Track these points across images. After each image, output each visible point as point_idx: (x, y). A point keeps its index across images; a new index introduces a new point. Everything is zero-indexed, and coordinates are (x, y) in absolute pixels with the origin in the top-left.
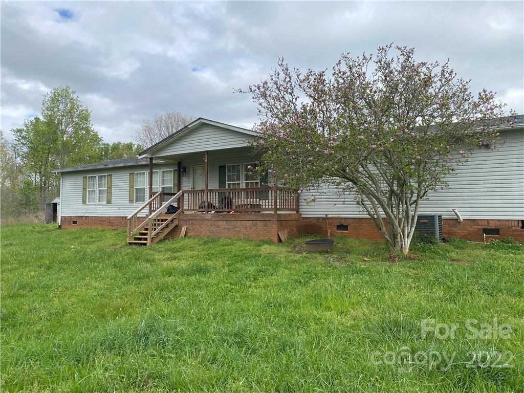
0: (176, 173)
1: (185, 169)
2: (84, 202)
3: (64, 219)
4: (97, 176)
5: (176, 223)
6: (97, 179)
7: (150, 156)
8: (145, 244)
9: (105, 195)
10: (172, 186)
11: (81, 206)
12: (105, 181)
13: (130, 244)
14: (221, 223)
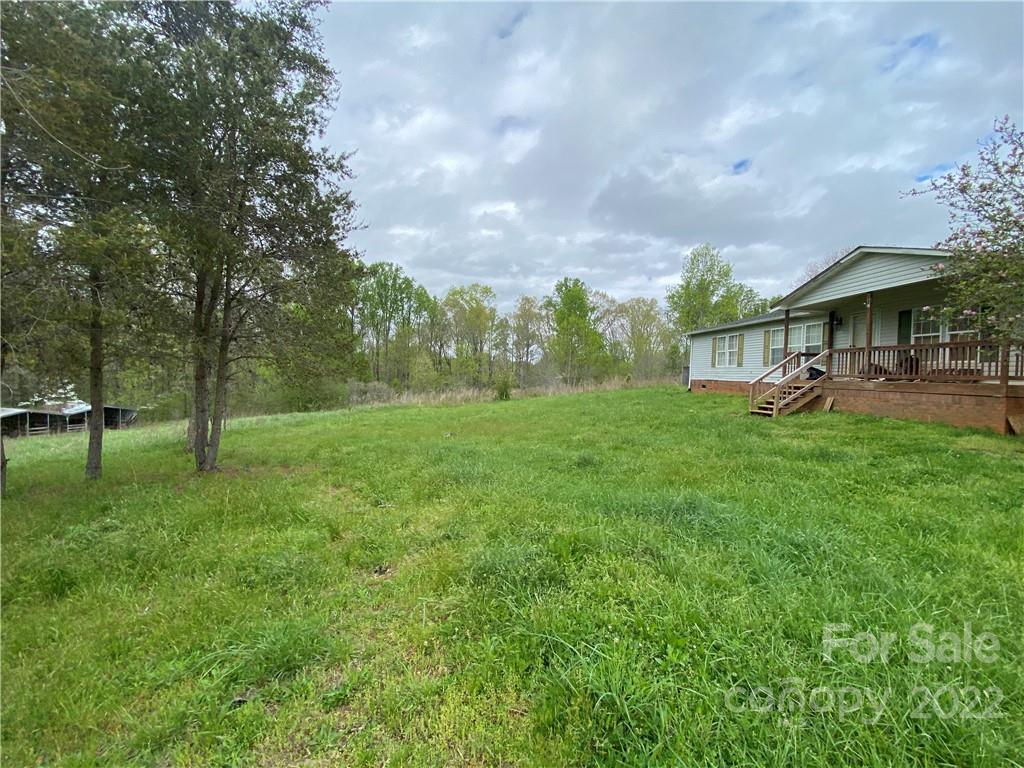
0: (827, 327)
1: (841, 320)
2: (713, 365)
3: (694, 382)
4: (727, 336)
5: (817, 392)
6: (727, 339)
7: (786, 309)
8: (770, 415)
9: (736, 358)
10: (821, 343)
11: (710, 370)
12: (736, 342)
13: (752, 413)
14: (891, 396)
